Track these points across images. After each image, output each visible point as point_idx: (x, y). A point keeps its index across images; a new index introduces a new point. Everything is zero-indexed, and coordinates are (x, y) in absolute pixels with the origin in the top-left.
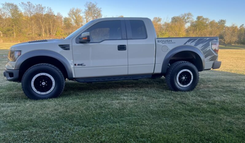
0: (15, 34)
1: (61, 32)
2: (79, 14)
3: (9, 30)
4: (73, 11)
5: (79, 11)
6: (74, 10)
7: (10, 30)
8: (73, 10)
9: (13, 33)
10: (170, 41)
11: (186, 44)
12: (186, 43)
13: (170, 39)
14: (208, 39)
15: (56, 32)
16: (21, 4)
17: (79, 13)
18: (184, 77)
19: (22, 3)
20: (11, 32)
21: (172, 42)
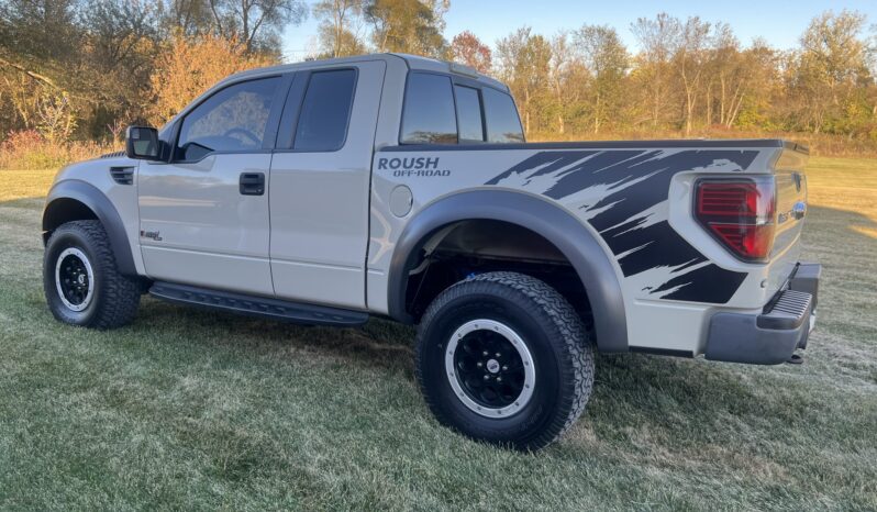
0: (597, 125)
1: (760, 113)
2: (852, 32)
3: (580, 113)
4: (823, 26)
5: (851, 22)
6: (830, 23)
7: (583, 113)
8: (825, 20)
9: (592, 121)
10: (429, 162)
11: (502, 184)
12: (506, 175)
13: (433, 155)
14: (668, 152)
15: (739, 112)
16: (636, 22)
17: (848, 29)
18: (491, 362)
19: (640, 20)
20: (585, 119)
21: (440, 167)
